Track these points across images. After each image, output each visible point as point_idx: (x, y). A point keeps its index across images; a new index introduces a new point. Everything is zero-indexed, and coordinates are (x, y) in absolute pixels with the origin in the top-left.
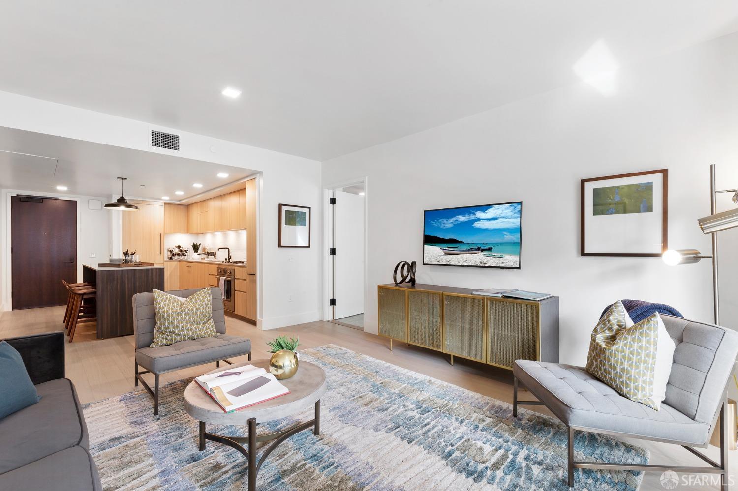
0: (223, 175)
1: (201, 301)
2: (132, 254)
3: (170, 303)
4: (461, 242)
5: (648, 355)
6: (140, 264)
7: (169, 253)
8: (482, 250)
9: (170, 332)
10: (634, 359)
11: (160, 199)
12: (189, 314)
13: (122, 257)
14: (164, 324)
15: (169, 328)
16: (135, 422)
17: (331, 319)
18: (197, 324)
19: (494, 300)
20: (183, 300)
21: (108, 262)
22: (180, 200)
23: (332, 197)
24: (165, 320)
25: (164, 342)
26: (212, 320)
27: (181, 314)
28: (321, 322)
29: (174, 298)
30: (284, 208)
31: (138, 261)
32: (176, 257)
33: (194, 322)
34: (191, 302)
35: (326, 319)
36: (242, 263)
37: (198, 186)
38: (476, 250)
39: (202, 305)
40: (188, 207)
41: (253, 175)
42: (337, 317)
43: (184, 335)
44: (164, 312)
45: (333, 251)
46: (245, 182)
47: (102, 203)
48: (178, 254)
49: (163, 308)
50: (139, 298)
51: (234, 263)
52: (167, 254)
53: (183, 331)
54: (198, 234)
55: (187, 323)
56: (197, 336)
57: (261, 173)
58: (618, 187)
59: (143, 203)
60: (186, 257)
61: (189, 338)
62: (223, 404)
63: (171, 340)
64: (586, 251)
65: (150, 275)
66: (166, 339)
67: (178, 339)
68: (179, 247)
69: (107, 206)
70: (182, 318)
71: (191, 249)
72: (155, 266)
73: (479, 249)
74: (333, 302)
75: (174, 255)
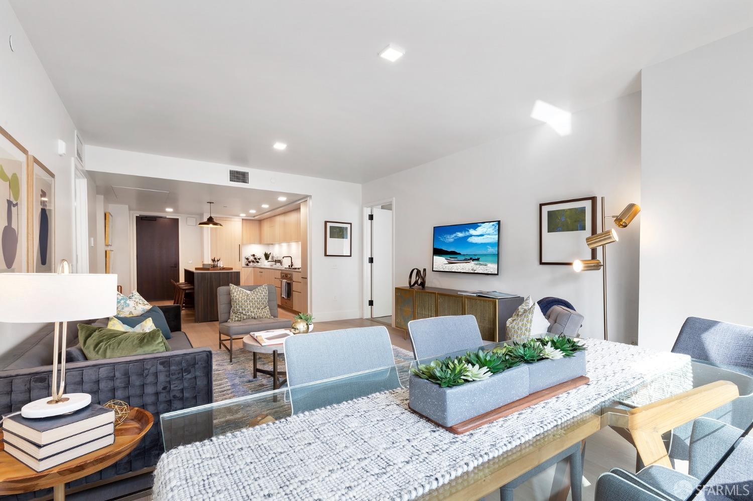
0: (282, 199)
1: (260, 293)
2: (218, 261)
3: (240, 293)
4: (459, 254)
5: (526, 330)
6: (224, 269)
7: (246, 260)
8: (474, 260)
9: (240, 312)
10: (519, 332)
11: (239, 216)
12: (252, 301)
13: (210, 262)
14: (236, 307)
15: (239, 310)
16: (219, 365)
17: (370, 317)
18: (257, 309)
19: (470, 298)
20: (249, 292)
21: (202, 267)
22: (254, 217)
23: (370, 214)
24: (237, 304)
25: (237, 319)
26: (268, 307)
27: (247, 302)
28: (362, 319)
29: (243, 291)
30: (329, 225)
31: (222, 266)
32: (251, 264)
33: (255, 307)
34: (254, 293)
35: (365, 317)
36: (299, 269)
37: (265, 206)
38: (469, 260)
39: (261, 296)
40: (260, 221)
41: (305, 198)
42: (374, 316)
43: (249, 315)
44: (236, 299)
45: (371, 260)
46: (300, 204)
47: (196, 220)
48: (253, 262)
49: (236, 296)
50: (222, 290)
51: (293, 269)
52: (244, 261)
53: (248, 312)
54: (268, 244)
55: (251, 307)
56: (258, 317)
57: (310, 196)
58: (564, 210)
59: (226, 219)
60: (259, 264)
61: (252, 318)
62: (260, 342)
63: (241, 318)
64: (543, 261)
65: (230, 276)
66: (238, 317)
67: (245, 317)
68: (254, 255)
69: (200, 224)
70: (248, 304)
71: (263, 257)
72: (234, 270)
73: (471, 259)
74: (371, 303)
75: (249, 262)
